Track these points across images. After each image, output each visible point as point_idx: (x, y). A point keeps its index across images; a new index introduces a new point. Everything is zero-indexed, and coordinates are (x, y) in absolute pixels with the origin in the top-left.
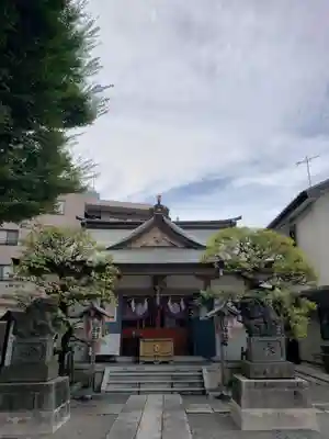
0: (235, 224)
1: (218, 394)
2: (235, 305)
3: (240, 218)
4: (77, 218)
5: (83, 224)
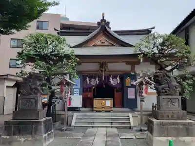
0: (150, 32)
1: (139, 128)
2: (150, 78)
3: (154, 28)
4: (55, 30)
5: (58, 33)
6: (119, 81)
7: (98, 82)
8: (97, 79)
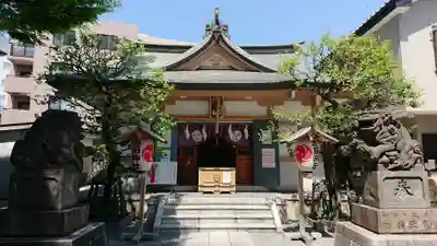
6: (247, 136)
7: (205, 136)
8: (204, 130)
